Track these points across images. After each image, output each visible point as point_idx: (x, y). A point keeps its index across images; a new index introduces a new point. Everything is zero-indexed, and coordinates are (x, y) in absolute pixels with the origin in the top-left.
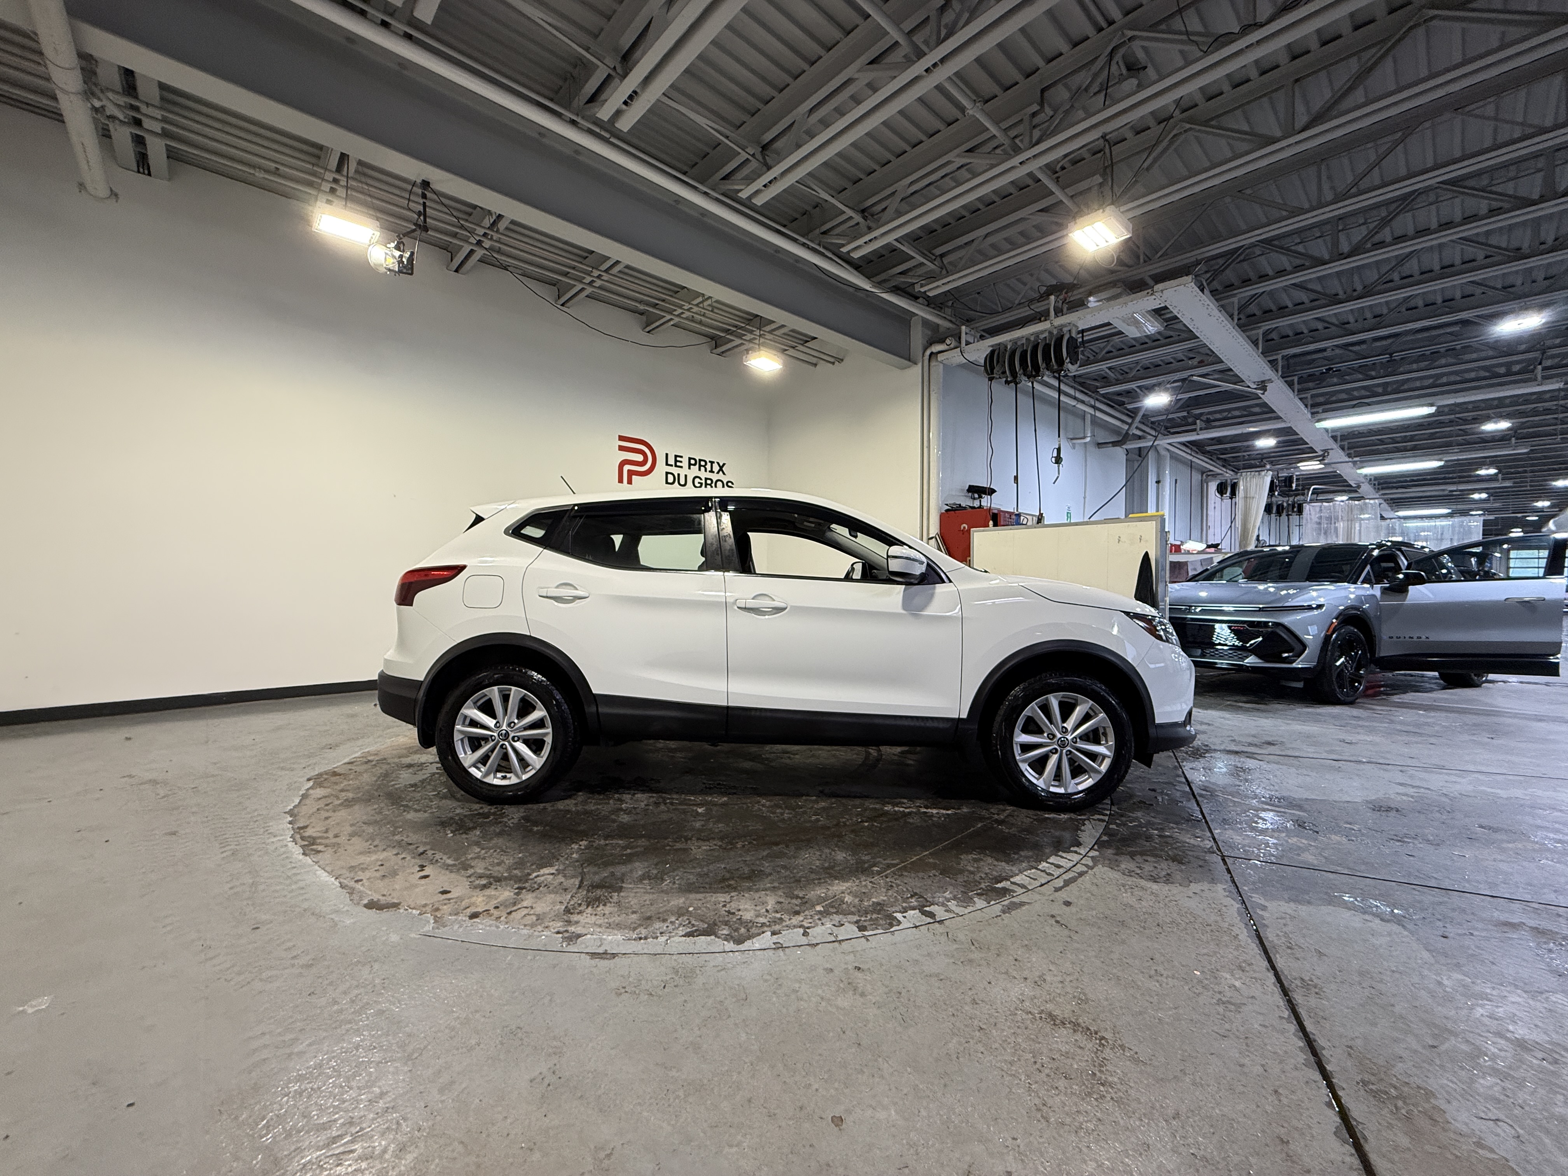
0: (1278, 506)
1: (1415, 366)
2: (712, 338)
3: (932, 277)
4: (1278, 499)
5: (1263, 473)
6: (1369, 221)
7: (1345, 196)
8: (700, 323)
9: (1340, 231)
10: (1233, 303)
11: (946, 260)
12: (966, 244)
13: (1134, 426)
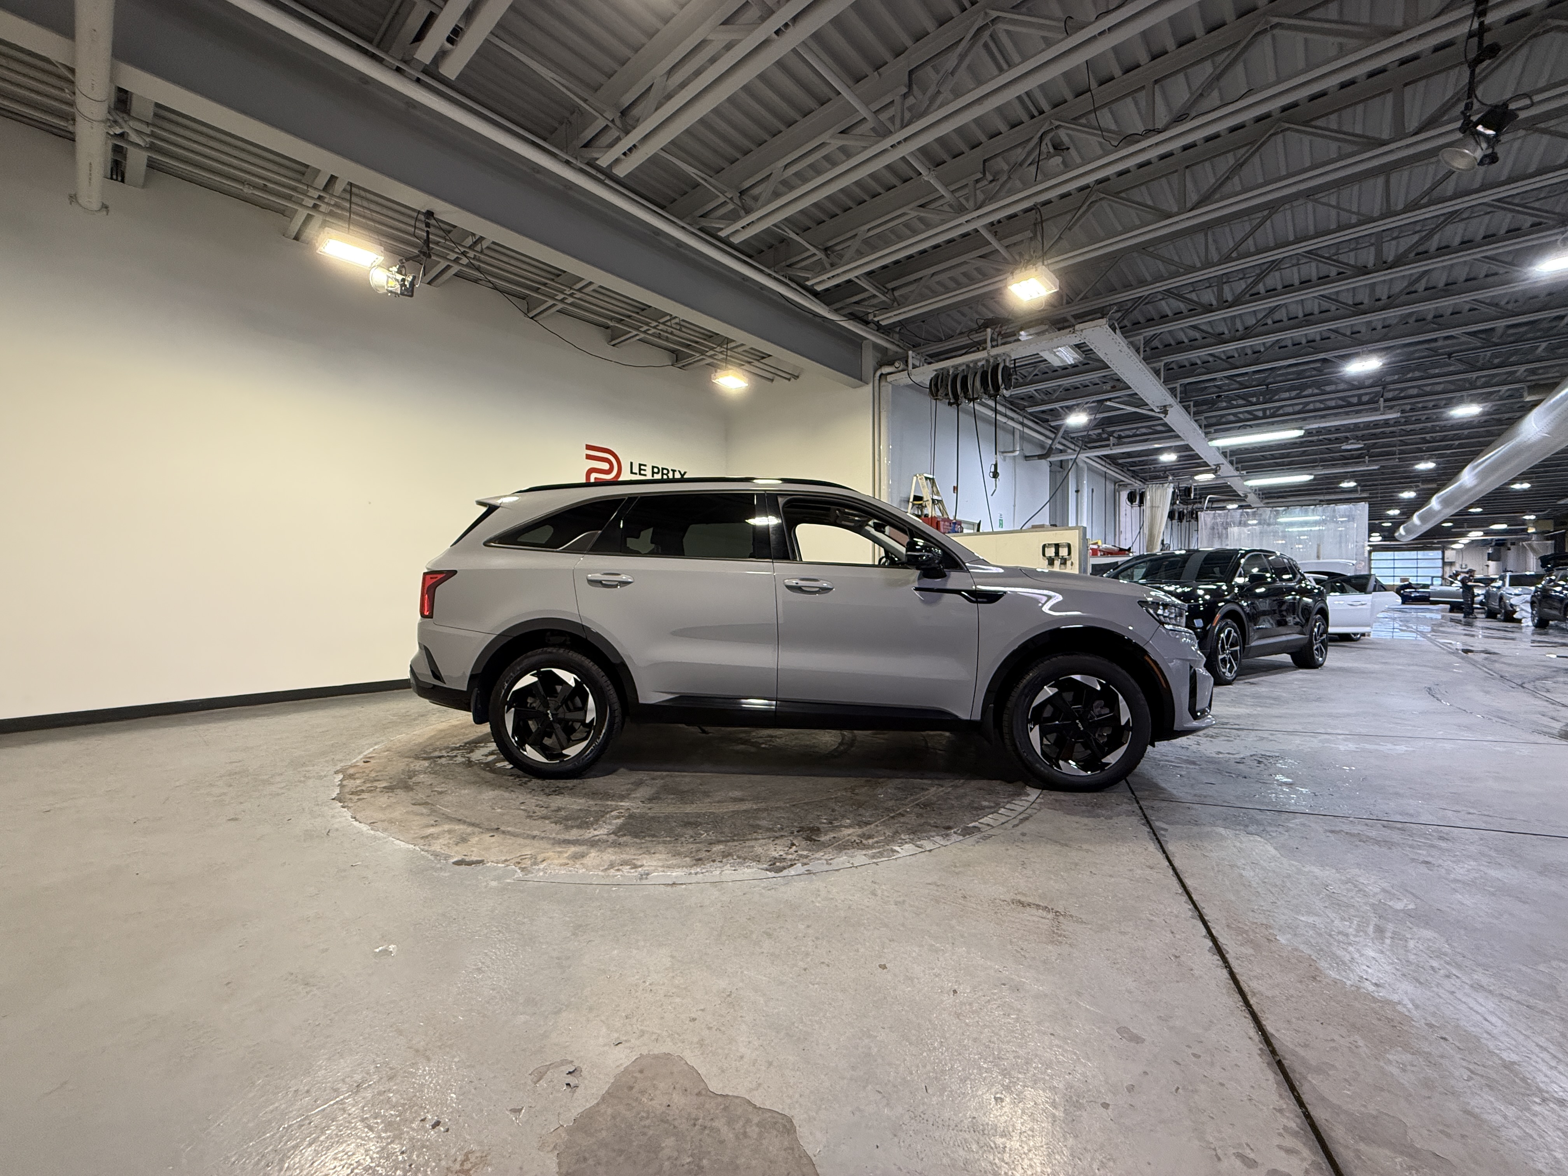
0: (1180, 513)
1: (1286, 395)
2: (674, 352)
3: (884, 308)
4: (1179, 506)
5: (1166, 485)
6: (1247, 276)
7: (1227, 259)
9: (1224, 283)
10: (1140, 340)
11: (897, 293)
12: (915, 280)
13: (1057, 441)
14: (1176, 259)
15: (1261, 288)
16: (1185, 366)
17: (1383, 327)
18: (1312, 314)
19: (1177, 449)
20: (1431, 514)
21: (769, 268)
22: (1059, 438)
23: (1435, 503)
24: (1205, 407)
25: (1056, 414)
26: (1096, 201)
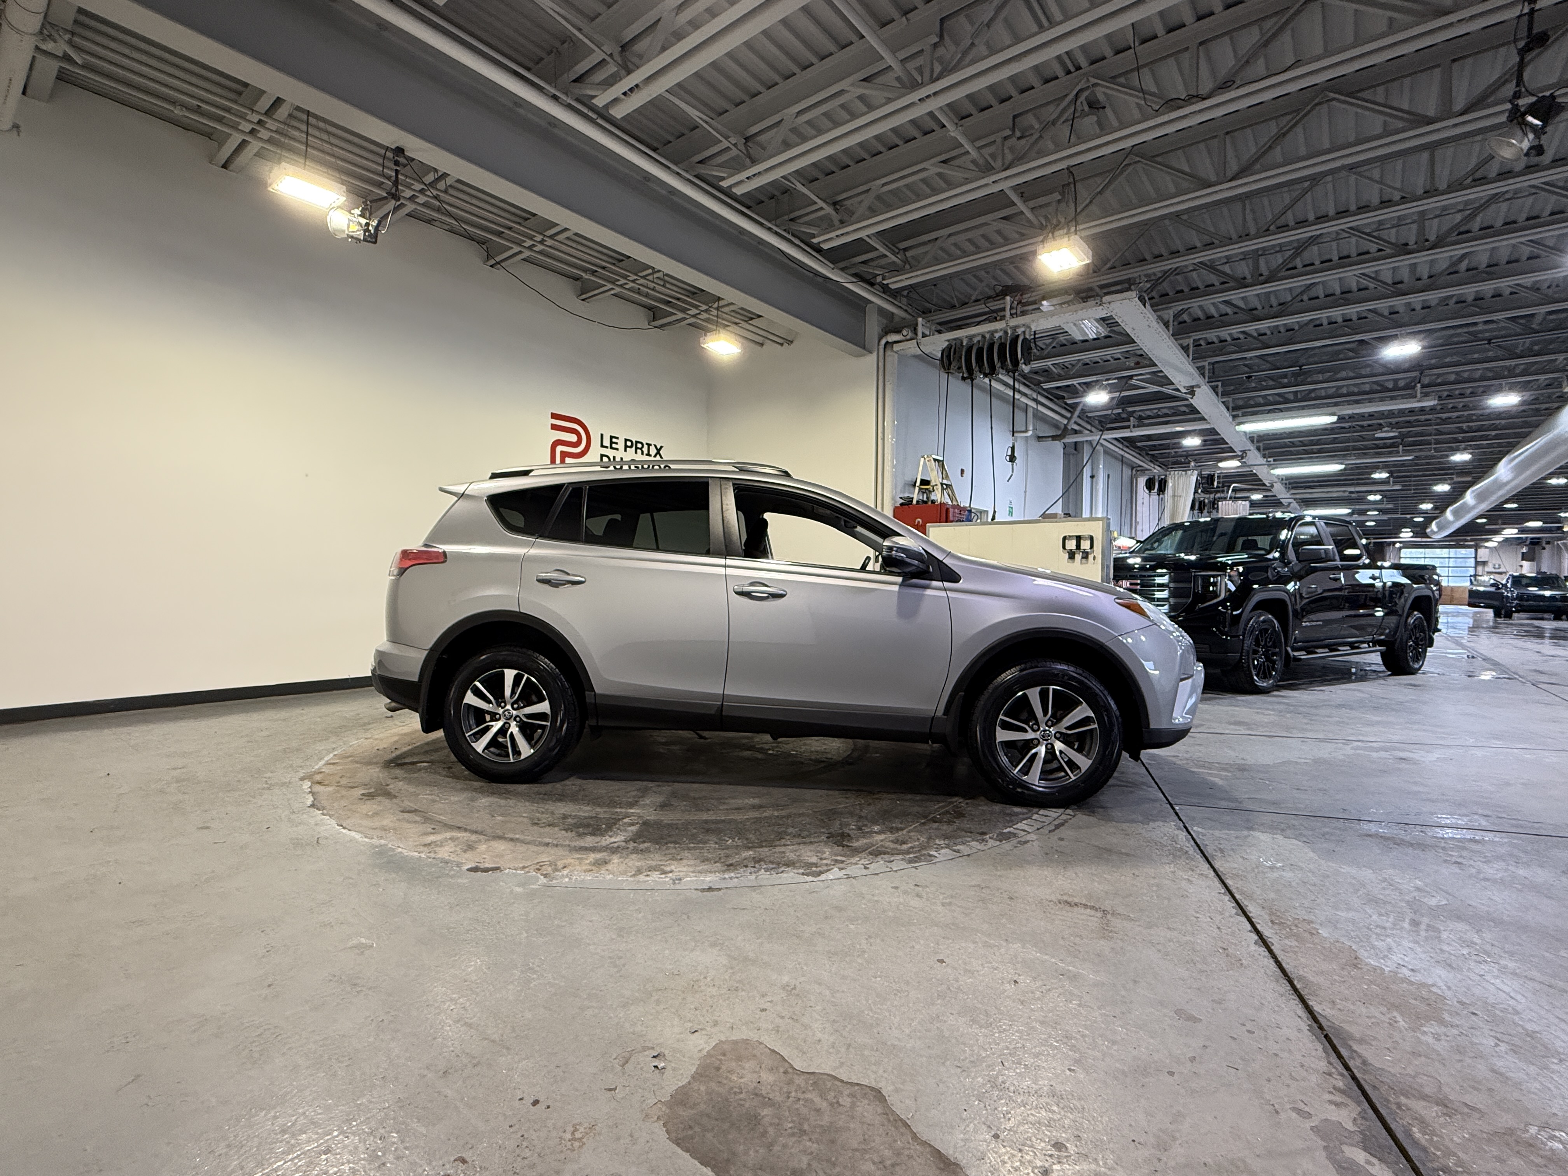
2: (654, 310)
3: (896, 270)
7: (1265, 233)
10: (1169, 315)
11: (909, 254)
12: (931, 241)
13: (1073, 421)
14: (1212, 230)
15: (1298, 262)
16: (1213, 343)
17: (1423, 308)
18: (1349, 292)
19: (1201, 433)
20: (1465, 509)
21: (770, 221)
22: (1075, 418)
23: (1469, 497)
24: (1232, 388)
25: (1074, 391)
26: (1130, 164)
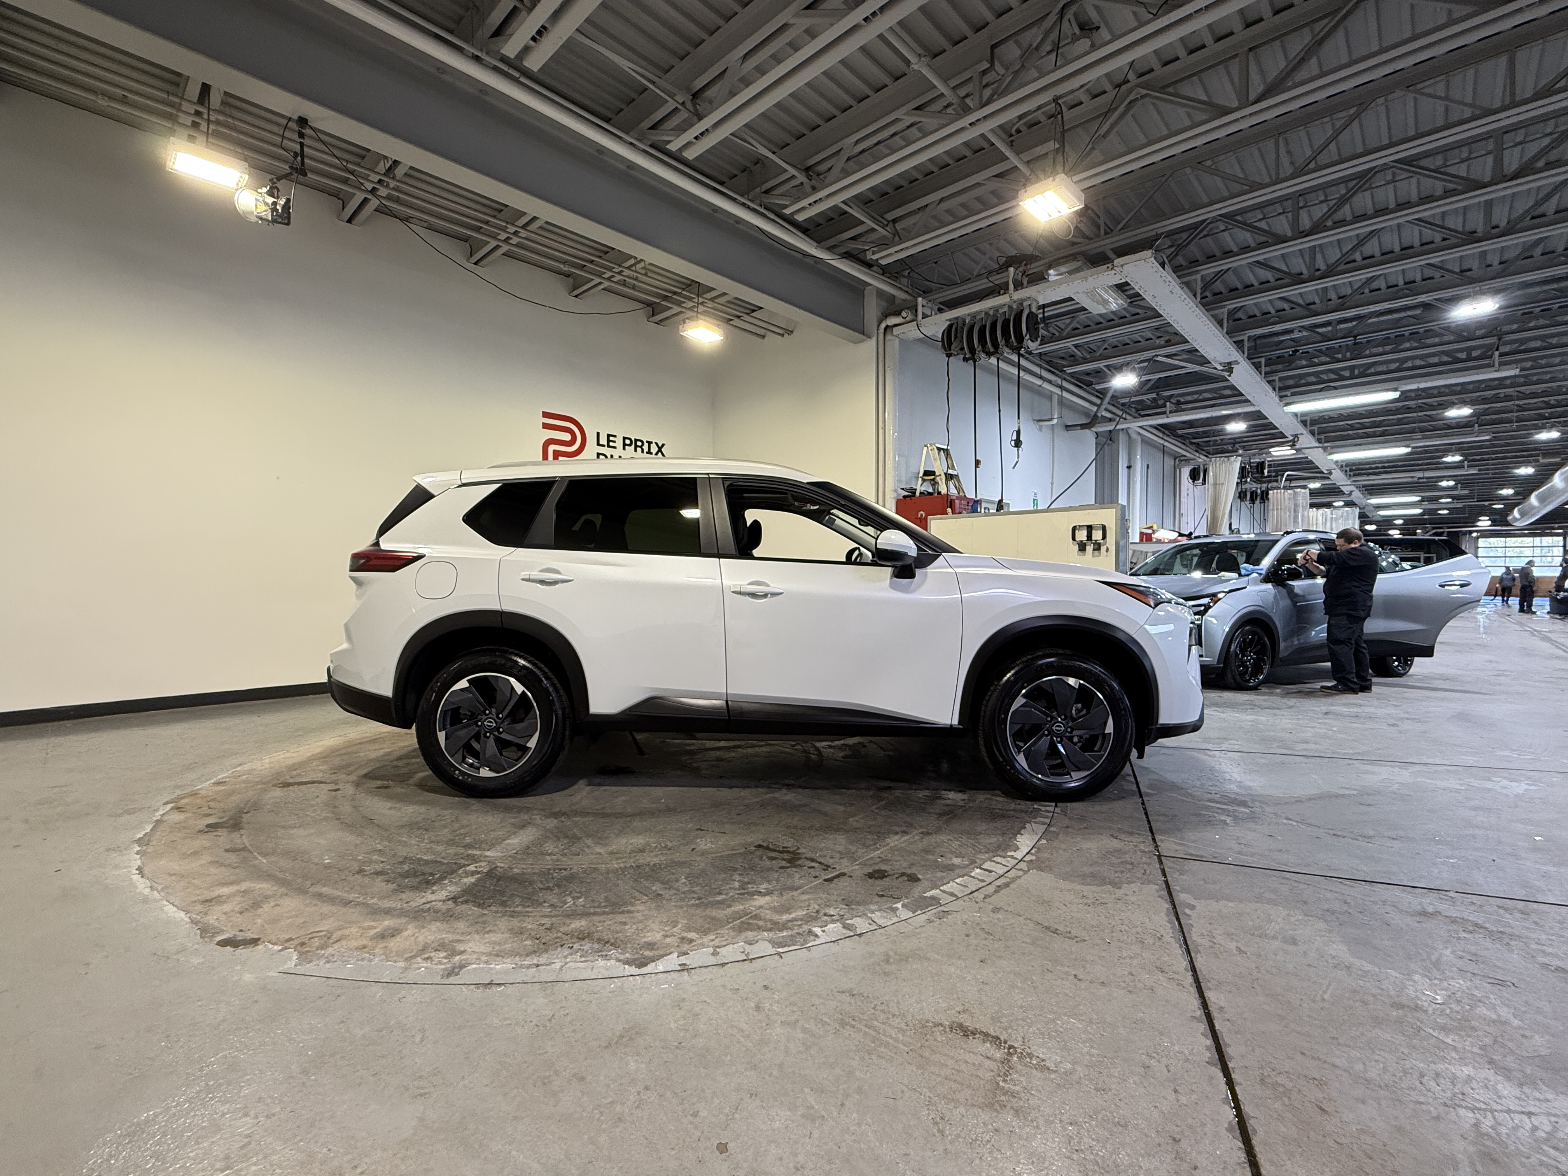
1: (1380, 349)
2: (649, 304)
3: (884, 244)
4: (1251, 485)
5: (1232, 459)
6: (1329, 198)
7: (1302, 171)
8: (634, 287)
9: (1301, 208)
10: (1196, 280)
11: (899, 226)
12: (919, 209)
13: (1103, 407)
14: (1239, 173)
16: (1255, 316)
17: (1500, 263)
19: (1245, 416)
20: (1553, 492)
22: (1106, 404)
23: (1556, 482)
24: (1280, 367)
26: (1136, 99)
